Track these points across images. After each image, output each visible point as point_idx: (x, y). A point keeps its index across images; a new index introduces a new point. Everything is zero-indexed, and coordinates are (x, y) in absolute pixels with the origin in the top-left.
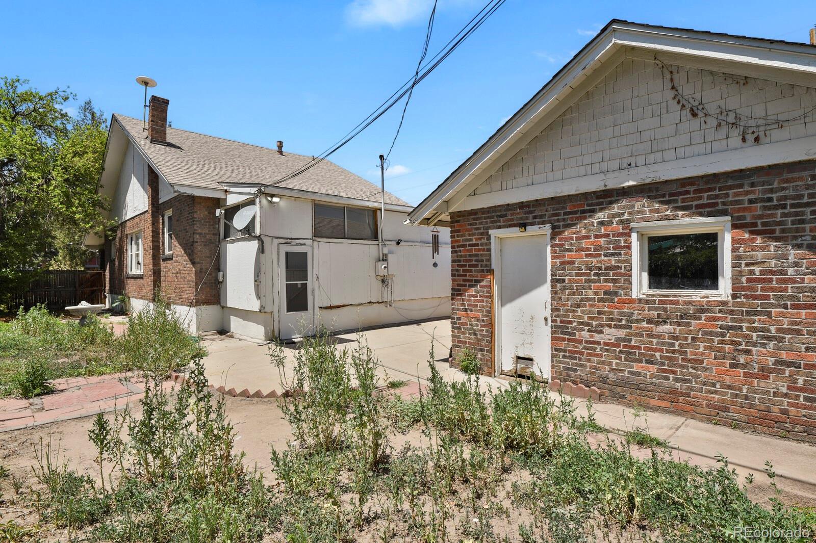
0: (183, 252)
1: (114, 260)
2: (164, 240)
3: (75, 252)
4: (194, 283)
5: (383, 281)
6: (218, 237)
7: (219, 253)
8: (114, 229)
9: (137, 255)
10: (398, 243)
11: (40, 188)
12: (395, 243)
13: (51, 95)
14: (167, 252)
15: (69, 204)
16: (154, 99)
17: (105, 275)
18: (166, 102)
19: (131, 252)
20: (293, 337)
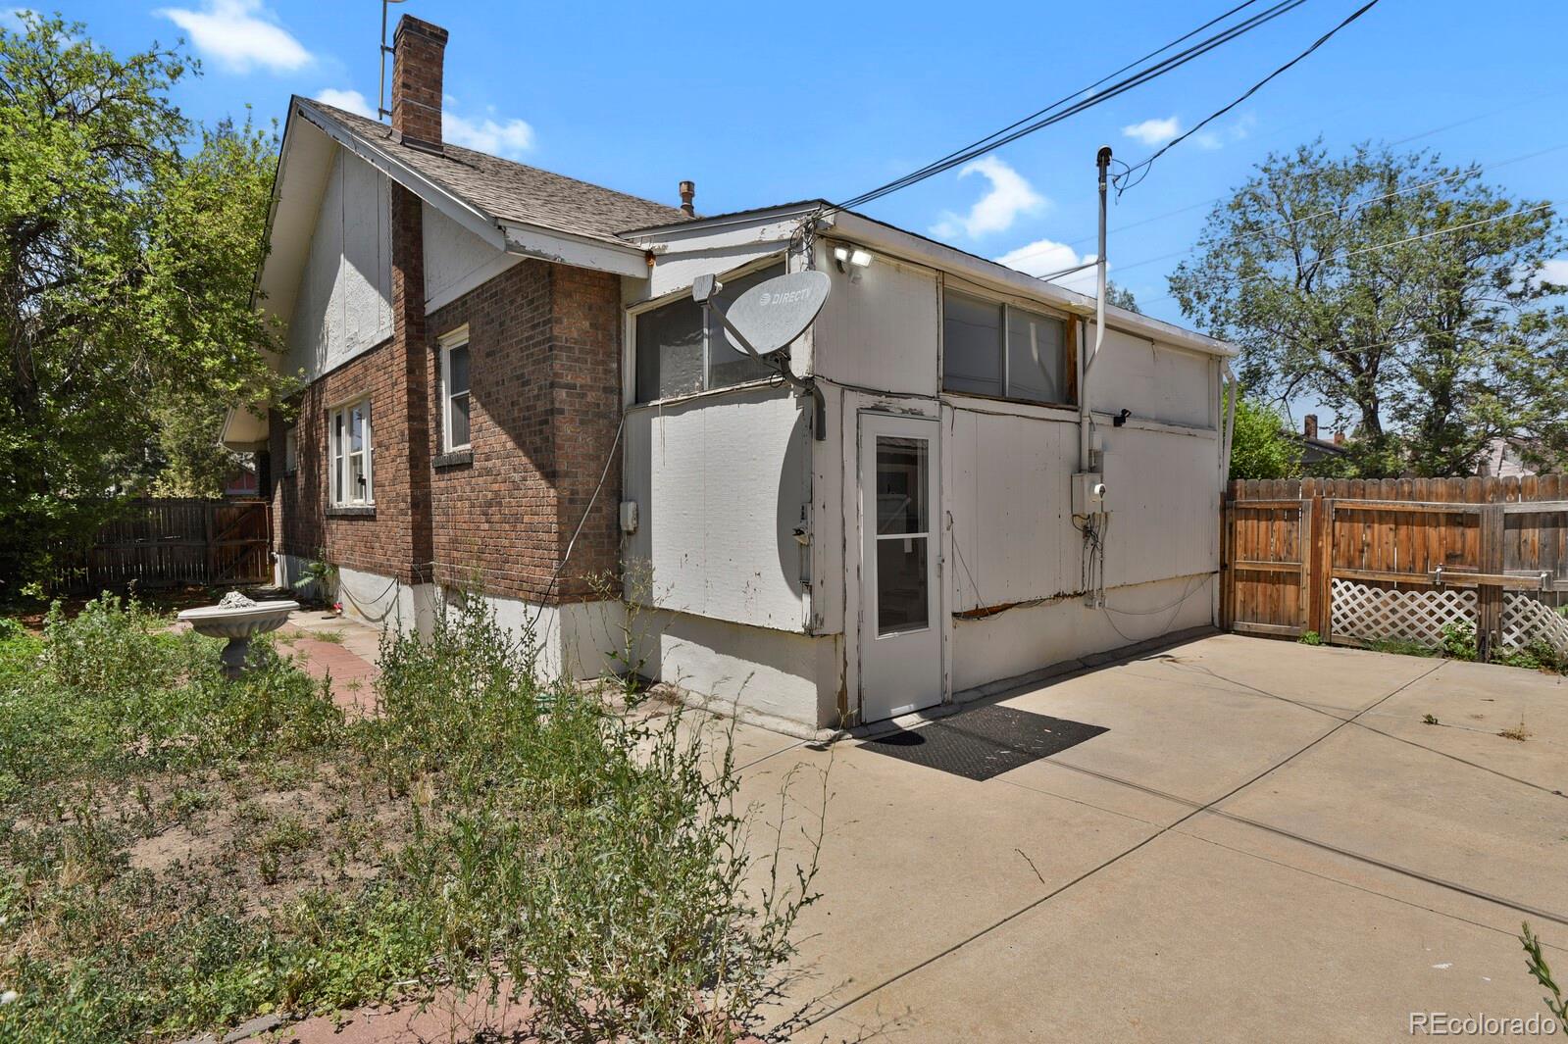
0: (510, 445)
1: (294, 475)
2: (439, 415)
3: (204, 459)
4: (555, 537)
5: (1088, 532)
6: (616, 397)
7: (620, 447)
8: (295, 400)
9: (356, 461)
10: (1119, 421)
11: (116, 291)
12: (1110, 421)
13: (138, 63)
14: (448, 447)
15: (188, 334)
16: (410, 24)
17: (271, 509)
18: (441, 36)
19: (339, 452)
20: (895, 711)
